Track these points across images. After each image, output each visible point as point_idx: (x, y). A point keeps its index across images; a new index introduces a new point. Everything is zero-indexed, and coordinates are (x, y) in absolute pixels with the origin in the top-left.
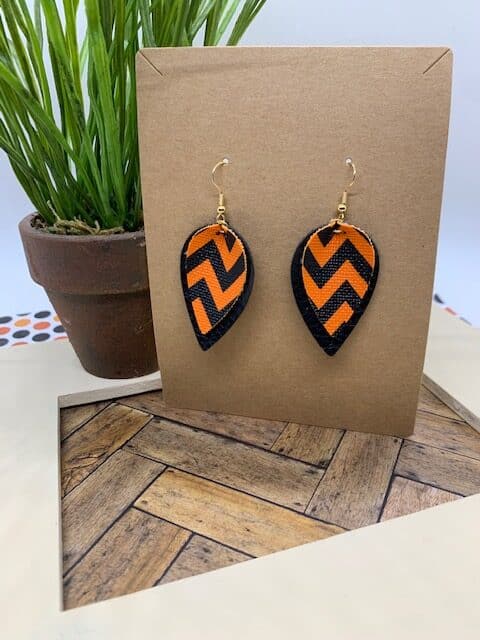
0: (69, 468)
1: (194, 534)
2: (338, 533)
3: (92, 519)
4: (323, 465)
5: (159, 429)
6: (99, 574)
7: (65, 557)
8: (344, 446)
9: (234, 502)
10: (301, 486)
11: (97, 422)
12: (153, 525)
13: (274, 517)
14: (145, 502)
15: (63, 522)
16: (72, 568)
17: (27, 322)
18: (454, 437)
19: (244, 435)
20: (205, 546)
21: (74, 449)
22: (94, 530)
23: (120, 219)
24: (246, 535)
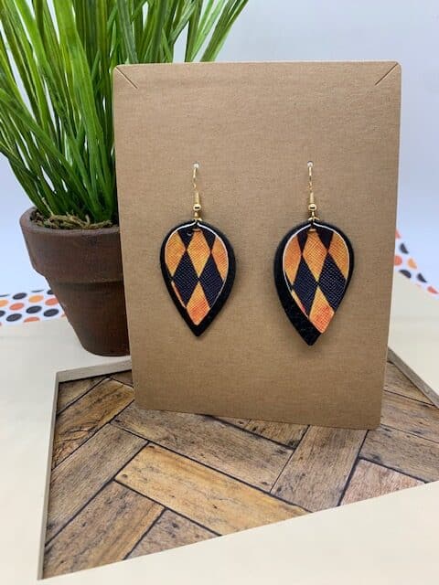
0: (61, 439)
1: (166, 508)
2: (301, 515)
3: (77, 490)
4: (293, 445)
6: (77, 544)
7: (49, 526)
9: (207, 479)
10: (269, 465)
11: (90, 396)
12: (130, 498)
13: (241, 496)
14: (125, 476)
15: (50, 492)
16: (54, 537)
17: (40, 298)
20: (174, 522)
21: (68, 422)
22: (77, 501)
23: (108, 214)
24: (212, 512)
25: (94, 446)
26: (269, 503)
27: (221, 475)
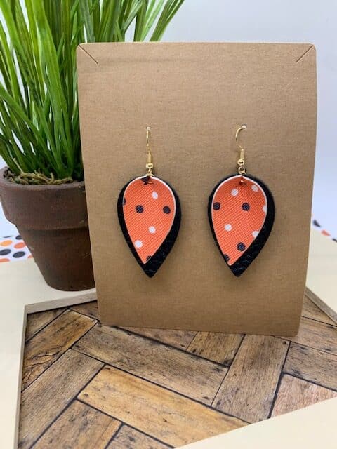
0: (30, 364)
1: (123, 424)
2: (241, 426)
3: (44, 409)
4: (227, 364)
5: (101, 332)
7: (20, 444)
8: (244, 347)
9: (157, 396)
10: (209, 382)
11: (54, 325)
12: (91, 416)
13: (186, 410)
14: (86, 395)
15: (21, 412)
17: (10, 243)
18: (330, 340)
19: (166, 338)
20: (131, 435)
21: (35, 348)
22: (44, 420)
23: (69, 172)
24: (164, 425)
25: (58, 369)
26: (212, 416)
27: (169, 392)
